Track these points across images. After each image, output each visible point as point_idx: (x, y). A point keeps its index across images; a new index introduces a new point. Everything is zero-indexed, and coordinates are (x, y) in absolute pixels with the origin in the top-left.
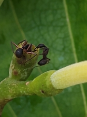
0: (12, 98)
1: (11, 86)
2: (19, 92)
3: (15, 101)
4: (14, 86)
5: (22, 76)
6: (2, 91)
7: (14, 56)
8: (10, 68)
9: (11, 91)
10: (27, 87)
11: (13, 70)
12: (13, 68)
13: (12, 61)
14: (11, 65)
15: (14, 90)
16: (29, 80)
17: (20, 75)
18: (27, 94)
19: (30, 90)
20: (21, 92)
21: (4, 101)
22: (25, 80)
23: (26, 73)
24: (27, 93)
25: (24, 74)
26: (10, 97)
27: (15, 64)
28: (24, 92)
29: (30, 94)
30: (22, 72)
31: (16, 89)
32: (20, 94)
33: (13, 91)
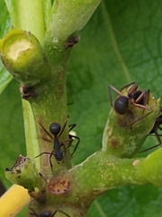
0: (106, 189)
1: (105, 167)
2: (121, 178)
4: (112, 167)
5: (127, 149)
6: (87, 176)
7: (112, 112)
8: (104, 134)
9: (105, 175)
10: (135, 169)
11: (110, 137)
12: (110, 133)
13: (108, 121)
14: (107, 128)
15: (111, 174)
16: (140, 157)
17: (122, 147)
18: (135, 182)
19: (140, 175)
20: (124, 178)
21: (92, 193)
22: (130, 157)
23: (133, 144)
24: (135, 180)
25: (131, 146)
26: (102, 187)
27: (115, 127)
28: (130, 178)
29: (141, 183)
30: (126, 142)
31: (114, 172)
32: (121, 183)
33: (109, 177)
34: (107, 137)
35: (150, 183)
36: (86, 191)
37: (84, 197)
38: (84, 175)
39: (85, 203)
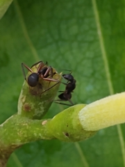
0: (21, 143)
1: (20, 127)
2: (33, 135)
3: (24, 148)
4: (26, 126)
5: (37, 112)
6: (7, 134)
7: (25, 84)
8: (19, 101)
9: (20, 133)
10: (44, 128)
11: (24, 103)
12: (24, 100)
13: (22, 91)
14: (21, 96)
15: (25, 132)
16: (47, 118)
17: (33, 111)
18: (44, 138)
19: (47, 132)
20: (35, 134)
22: (40, 118)
23: (42, 108)
24: (44, 136)
25: (40, 110)
26: (18, 142)
27: (27, 95)
28: (40, 135)
29: (48, 139)
30: (36, 107)
31: (28, 130)
32: (33, 138)
33: (24, 134)
34: (21, 104)
35: (56, 138)
36: (6, 146)
37: (4, 151)
38: (5, 134)
39: (6, 155)
